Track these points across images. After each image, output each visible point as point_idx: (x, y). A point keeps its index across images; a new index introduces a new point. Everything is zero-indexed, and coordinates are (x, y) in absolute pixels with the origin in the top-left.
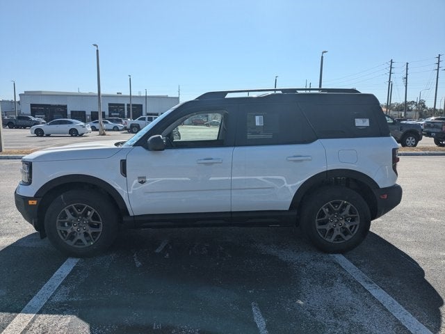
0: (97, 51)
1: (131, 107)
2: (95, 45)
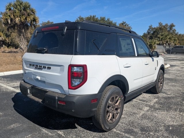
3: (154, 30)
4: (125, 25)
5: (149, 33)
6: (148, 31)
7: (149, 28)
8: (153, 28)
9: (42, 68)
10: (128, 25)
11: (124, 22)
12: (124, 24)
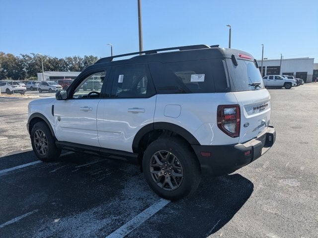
0: (230, 29)
1: (266, 69)
2: (228, 26)
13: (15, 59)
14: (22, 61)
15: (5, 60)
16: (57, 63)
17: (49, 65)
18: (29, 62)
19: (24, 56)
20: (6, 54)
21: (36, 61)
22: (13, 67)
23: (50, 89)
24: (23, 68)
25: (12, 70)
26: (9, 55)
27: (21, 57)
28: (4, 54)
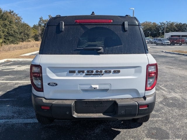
3: (45, 22)
4: (14, 15)
5: (40, 25)
6: (39, 23)
7: (40, 20)
8: (44, 20)
9: (103, 73)
10: (16, 15)
11: (12, 11)
12: (12, 13)
13: (156, 26)
14: (159, 27)
15: (151, 26)
16: (181, 27)
17: (176, 28)
18: (163, 27)
19: (161, 23)
20: (152, 23)
21: (168, 26)
22: (154, 30)
23: (162, 43)
24: (160, 30)
25: (153, 32)
26: (154, 23)
27: (160, 24)
28: (151, 23)
